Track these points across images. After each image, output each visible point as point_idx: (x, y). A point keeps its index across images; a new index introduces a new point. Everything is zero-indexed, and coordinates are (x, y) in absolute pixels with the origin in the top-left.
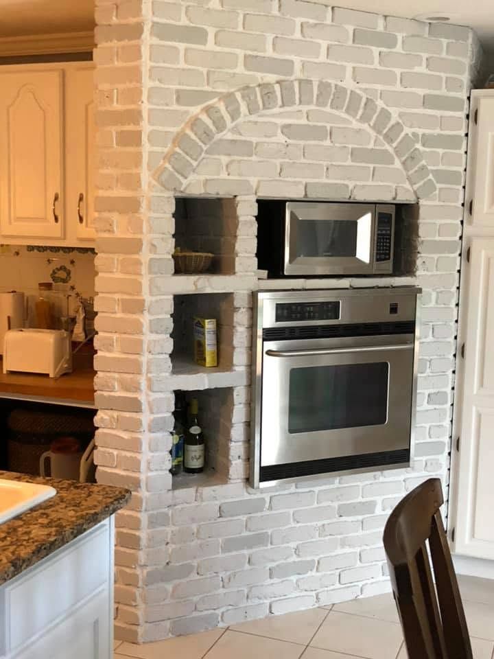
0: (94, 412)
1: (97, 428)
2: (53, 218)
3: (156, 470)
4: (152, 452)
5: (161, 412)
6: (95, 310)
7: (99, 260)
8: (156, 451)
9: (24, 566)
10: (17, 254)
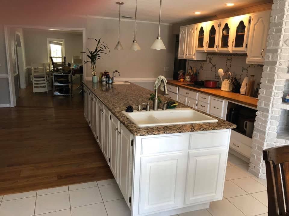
0: (257, 111)
1: (257, 116)
2: (261, 56)
3: (272, 131)
4: (271, 125)
5: (276, 114)
6: (261, 82)
7: (264, 68)
8: (272, 125)
9: (194, 131)
10: (255, 67)
